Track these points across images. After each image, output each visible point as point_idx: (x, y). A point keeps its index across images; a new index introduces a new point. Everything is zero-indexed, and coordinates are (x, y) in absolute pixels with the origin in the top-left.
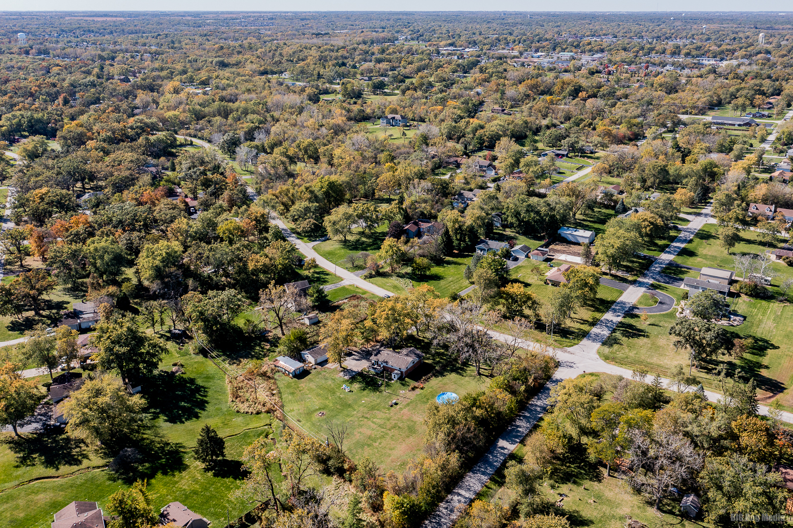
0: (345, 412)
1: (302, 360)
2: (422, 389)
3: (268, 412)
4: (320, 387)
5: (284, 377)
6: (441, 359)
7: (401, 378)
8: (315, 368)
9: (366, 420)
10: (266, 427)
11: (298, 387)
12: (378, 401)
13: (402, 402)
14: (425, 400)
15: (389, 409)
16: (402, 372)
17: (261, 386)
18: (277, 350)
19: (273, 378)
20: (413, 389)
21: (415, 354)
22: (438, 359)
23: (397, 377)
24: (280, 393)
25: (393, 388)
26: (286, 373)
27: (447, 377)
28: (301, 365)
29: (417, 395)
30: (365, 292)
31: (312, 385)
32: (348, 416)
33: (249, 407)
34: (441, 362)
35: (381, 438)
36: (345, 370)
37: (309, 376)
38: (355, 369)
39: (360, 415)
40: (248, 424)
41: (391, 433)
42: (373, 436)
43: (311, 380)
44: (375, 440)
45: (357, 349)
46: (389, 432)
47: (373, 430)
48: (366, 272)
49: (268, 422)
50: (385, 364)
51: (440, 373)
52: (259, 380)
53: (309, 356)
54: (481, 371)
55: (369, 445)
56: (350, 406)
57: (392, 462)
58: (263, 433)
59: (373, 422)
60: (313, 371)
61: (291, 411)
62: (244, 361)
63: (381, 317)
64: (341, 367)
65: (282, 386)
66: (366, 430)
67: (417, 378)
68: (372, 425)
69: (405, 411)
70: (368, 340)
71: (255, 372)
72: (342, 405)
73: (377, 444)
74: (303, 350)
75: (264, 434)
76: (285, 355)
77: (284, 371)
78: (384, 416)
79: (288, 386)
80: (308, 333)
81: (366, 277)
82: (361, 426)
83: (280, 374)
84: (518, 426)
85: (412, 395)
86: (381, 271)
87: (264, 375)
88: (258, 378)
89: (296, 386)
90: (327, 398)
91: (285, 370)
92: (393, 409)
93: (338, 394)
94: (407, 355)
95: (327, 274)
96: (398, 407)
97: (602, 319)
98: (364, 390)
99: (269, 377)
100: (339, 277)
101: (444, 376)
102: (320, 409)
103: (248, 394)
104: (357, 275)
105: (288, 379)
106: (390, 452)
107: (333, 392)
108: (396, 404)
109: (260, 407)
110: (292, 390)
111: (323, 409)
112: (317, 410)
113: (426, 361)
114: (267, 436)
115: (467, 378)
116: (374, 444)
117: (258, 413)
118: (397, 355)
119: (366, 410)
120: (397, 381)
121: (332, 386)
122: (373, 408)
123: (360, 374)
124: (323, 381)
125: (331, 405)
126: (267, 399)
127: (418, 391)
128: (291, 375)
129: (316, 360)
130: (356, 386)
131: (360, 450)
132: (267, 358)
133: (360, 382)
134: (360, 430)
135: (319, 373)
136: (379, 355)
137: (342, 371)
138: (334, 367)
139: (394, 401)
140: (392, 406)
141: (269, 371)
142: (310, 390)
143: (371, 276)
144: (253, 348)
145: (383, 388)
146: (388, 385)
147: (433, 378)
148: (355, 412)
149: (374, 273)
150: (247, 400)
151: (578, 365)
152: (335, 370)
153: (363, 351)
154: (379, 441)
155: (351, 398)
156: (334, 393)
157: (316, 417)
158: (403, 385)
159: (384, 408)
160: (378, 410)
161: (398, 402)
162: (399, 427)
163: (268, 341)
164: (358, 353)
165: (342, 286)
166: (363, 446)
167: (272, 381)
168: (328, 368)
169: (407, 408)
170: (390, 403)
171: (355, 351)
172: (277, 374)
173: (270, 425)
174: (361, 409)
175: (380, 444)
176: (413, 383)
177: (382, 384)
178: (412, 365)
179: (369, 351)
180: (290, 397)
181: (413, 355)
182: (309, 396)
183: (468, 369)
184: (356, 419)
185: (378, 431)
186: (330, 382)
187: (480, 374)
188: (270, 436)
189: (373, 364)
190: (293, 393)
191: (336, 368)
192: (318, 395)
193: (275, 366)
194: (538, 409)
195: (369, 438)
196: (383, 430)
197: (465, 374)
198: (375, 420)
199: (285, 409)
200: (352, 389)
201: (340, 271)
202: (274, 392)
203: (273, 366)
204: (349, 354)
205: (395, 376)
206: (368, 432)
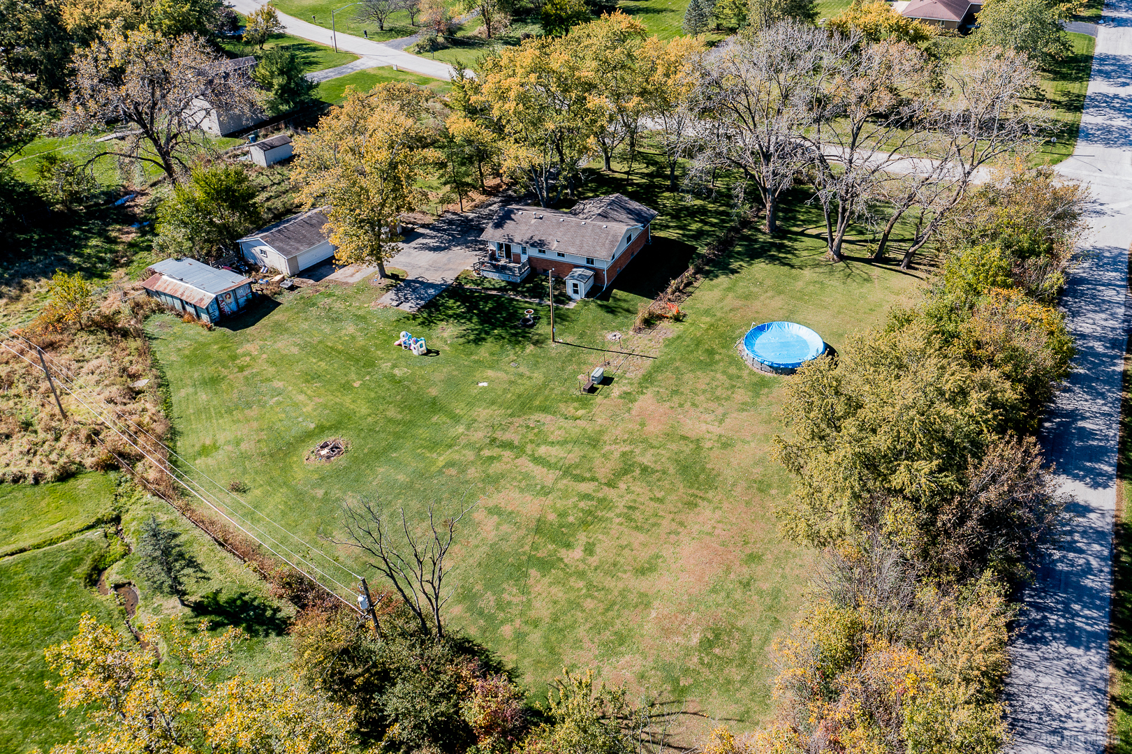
0: (423, 433)
1: (244, 264)
2: (678, 319)
3: (108, 466)
4: (310, 349)
5: (179, 327)
6: (706, 223)
7: (598, 292)
8: (292, 288)
9: (507, 454)
10: (96, 534)
11: (234, 358)
12: (538, 377)
13: (629, 372)
14: (700, 355)
15: (584, 404)
16: (597, 274)
17: (88, 367)
18: (157, 241)
19: (139, 334)
20: (649, 322)
21: (630, 211)
22: (695, 226)
23: (583, 288)
24: (162, 383)
25: (578, 328)
26: (185, 311)
27: (744, 272)
28: (243, 279)
29: (669, 343)
30: (425, 80)
31: (286, 346)
32: (434, 445)
33: (31, 452)
34: (708, 234)
35: (584, 523)
36: (398, 283)
37: (275, 316)
38: (435, 278)
39: (479, 436)
40: (16, 530)
41: (619, 497)
42: (552, 517)
43: (279, 328)
44: (561, 536)
45: (429, 219)
46: (611, 493)
47: (545, 491)
48: (421, 39)
49: (105, 509)
50: (533, 252)
51: (719, 265)
52: (87, 345)
53: (267, 248)
54: (846, 249)
55: (545, 565)
56: (434, 405)
57: (667, 632)
58: (78, 561)
59: (537, 460)
60: (287, 299)
61: (204, 451)
62: (37, 286)
63: (503, 97)
64: (384, 275)
65: (174, 357)
66: (515, 494)
67: (652, 290)
68: (538, 471)
69: (646, 401)
70: (461, 187)
71: (70, 318)
72: (404, 406)
73: (577, 553)
74: (248, 232)
75: (83, 570)
76: (181, 255)
77: (178, 305)
78: (575, 432)
79: (196, 357)
80: (264, 188)
81: (421, 50)
82: (493, 481)
83: (168, 317)
84: (1074, 415)
85: (652, 343)
86: (459, 35)
87: (108, 327)
88: (82, 337)
89: (224, 355)
90: (347, 387)
91: (184, 303)
92: (598, 399)
93: (386, 366)
94: (604, 216)
95: (314, 49)
96: (616, 390)
97: (1089, 93)
98: (478, 341)
99: (125, 334)
100: (347, 53)
101: (734, 272)
102: (321, 429)
103: (34, 402)
104: (397, 47)
105: (198, 332)
106: (642, 584)
107: (365, 362)
108: (606, 381)
109: (74, 449)
110: (209, 371)
111: (336, 427)
112: (308, 436)
113: (662, 234)
114: (94, 578)
115: (807, 273)
116: (563, 553)
117: (65, 475)
118: (573, 219)
119: (496, 413)
120: (586, 303)
121: (361, 341)
122: (524, 405)
123: (456, 291)
124: (327, 329)
125: (364, 409)
126: (107, 415)
127: (667, 328)
128: (205, 317)
129: (292, 262)
130: (447, 332)
131: (511, 594)
132: (122, 271)
133: (457, 317)
134: (497, 499)
135: (309, 303)
136: (509, 225)
137: (387, 288)
138: (358, 278)
139: (598, 372)
140: (592, 390)
141: (126, 310)
142: (279, 361)
143: (434, 47)
144: (75, 246)
145: (543, 328)
146: (561, 317)
147: (701, 282)
148: (461, 429)
149: (440, 39)
150: (27, 426)
151: (1116, 207)
152: (362, 288)
153: (451, 222)
154: (582, 538)
155: (434, 379)
156: (371, 364)
157: (309, 462)
158: (611, 310)
159: (568, 400)
160: (544, 409)
161: (611, 371)
162: (645, 469)
163: (130, 219)
164: (433, 228)
165: (358, 70)
166: (518, 572)
167: (133, 344)
168: (338, 284)
169: (650, 392)
170: (583, 380)
171: (423, 226)
172: (157, 319)
173: (117, 520)
174: (483, 413)
175: (589, 549)
176: (645, 306)
177: (537, 318)
178: (625, 246)
179: (467, 221)
180: (203, 396)
181: (624, 216)
182: (278, 384)
183: (797, 245)
184: (470, 455)
185: (565, 495)
186: (350, 328)
187: (842, 258)
188: (112, 575)
189: (493, 256)
190: (213, 382)
191: (367, 280)
192: (311, 377)
193: (149, 293)
194: (1099, 347)
195: (540, 528)
196: (585, 487)
197: (795, 261)
198: (542, 450)
199: (180, 443)
200: (437, 344)
201: (347, 42)
202: (141, 384)
203: (141, 297)
204: (409, 235)
205: (576, 285)
206: (530, 506)
